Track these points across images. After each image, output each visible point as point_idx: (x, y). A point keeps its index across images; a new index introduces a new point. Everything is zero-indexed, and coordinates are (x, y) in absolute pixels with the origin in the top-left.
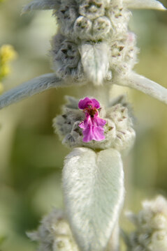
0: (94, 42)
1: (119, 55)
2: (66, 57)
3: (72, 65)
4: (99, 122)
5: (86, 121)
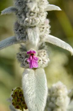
0: (33, 27)
1: (43, 31)
2: (21, 33)
3: (23, 36)
5: (30, 58)
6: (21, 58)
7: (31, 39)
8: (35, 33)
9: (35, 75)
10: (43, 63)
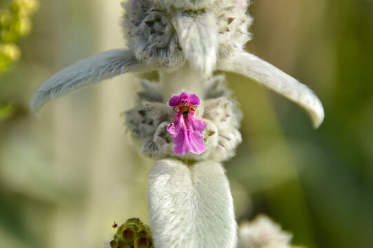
0: (195, 12)
1: (228, 30)
2: (153, 32)
3: (161, 44)
4: (196, 124)
5: (177, 123)
6: (144, 122)
7: (192, 50)
8: (203, 30)
9: (192, 179)
10: (220, 143)
